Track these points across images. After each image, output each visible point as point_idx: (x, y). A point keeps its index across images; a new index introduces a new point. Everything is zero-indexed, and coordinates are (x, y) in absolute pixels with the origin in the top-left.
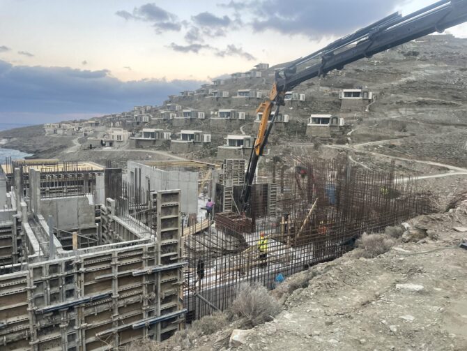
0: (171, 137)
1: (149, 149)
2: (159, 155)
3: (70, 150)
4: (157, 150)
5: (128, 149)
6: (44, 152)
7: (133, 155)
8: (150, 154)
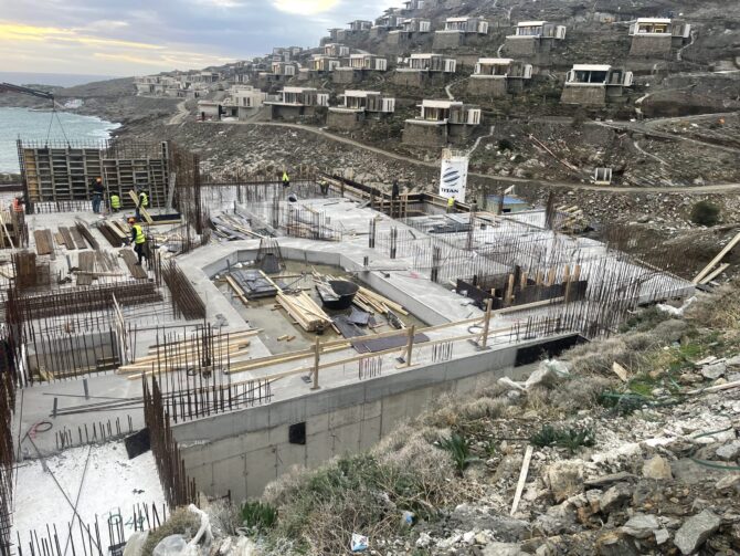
0: (329, 101)
1: (294, 121)
2: (308, 133)
3: (174, 121)
4: (306, 124)
5: (260, 121)
6: (136, 122)
7: (268, 132)
8: (294, 130)
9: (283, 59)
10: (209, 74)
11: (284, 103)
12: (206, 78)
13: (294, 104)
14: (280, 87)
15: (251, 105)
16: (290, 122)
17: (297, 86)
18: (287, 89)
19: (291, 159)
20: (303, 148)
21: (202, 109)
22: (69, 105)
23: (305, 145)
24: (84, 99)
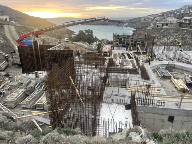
1: (186, 27)
2: (190, 31)
3: (149, 28)
4: (190, 28)
5: (175, 27)
6: (140, 28)
7: (176, 31)
8: (185, 30)
9: (185, 9)
10: (161, 14)
11: (183, 22)
12: (160, 16)
13: (187, 22)
14: (183, 17)
15: (173, 23)
16: (184, 27)
17: (189, 17)
18: (185, 18)
19: (183, 39)
20: (188, 35)
21: (157, 24)
22: (125, 25)
23: (189, 34)
24: (128, 23)
